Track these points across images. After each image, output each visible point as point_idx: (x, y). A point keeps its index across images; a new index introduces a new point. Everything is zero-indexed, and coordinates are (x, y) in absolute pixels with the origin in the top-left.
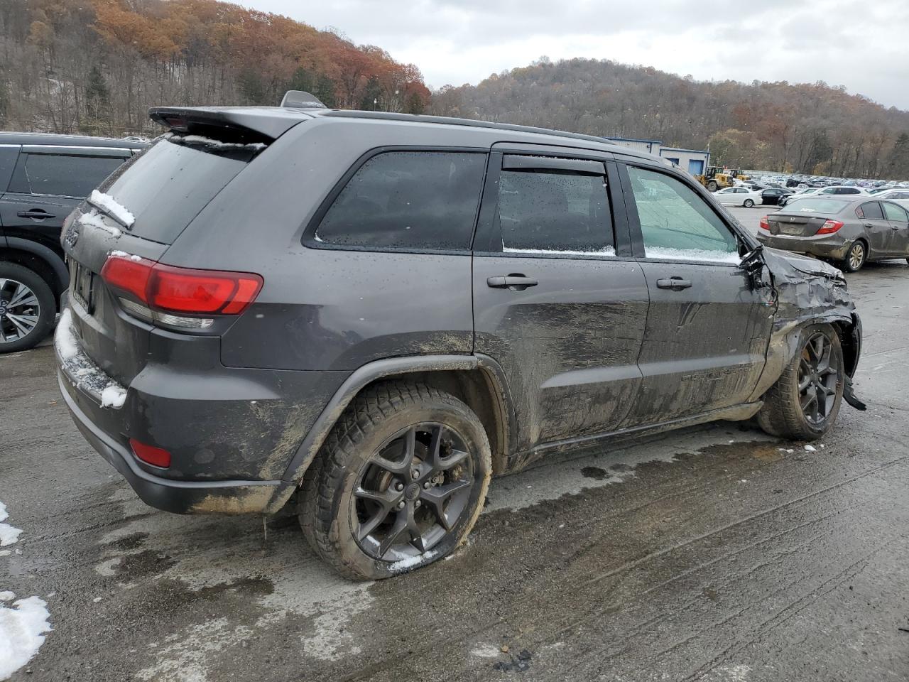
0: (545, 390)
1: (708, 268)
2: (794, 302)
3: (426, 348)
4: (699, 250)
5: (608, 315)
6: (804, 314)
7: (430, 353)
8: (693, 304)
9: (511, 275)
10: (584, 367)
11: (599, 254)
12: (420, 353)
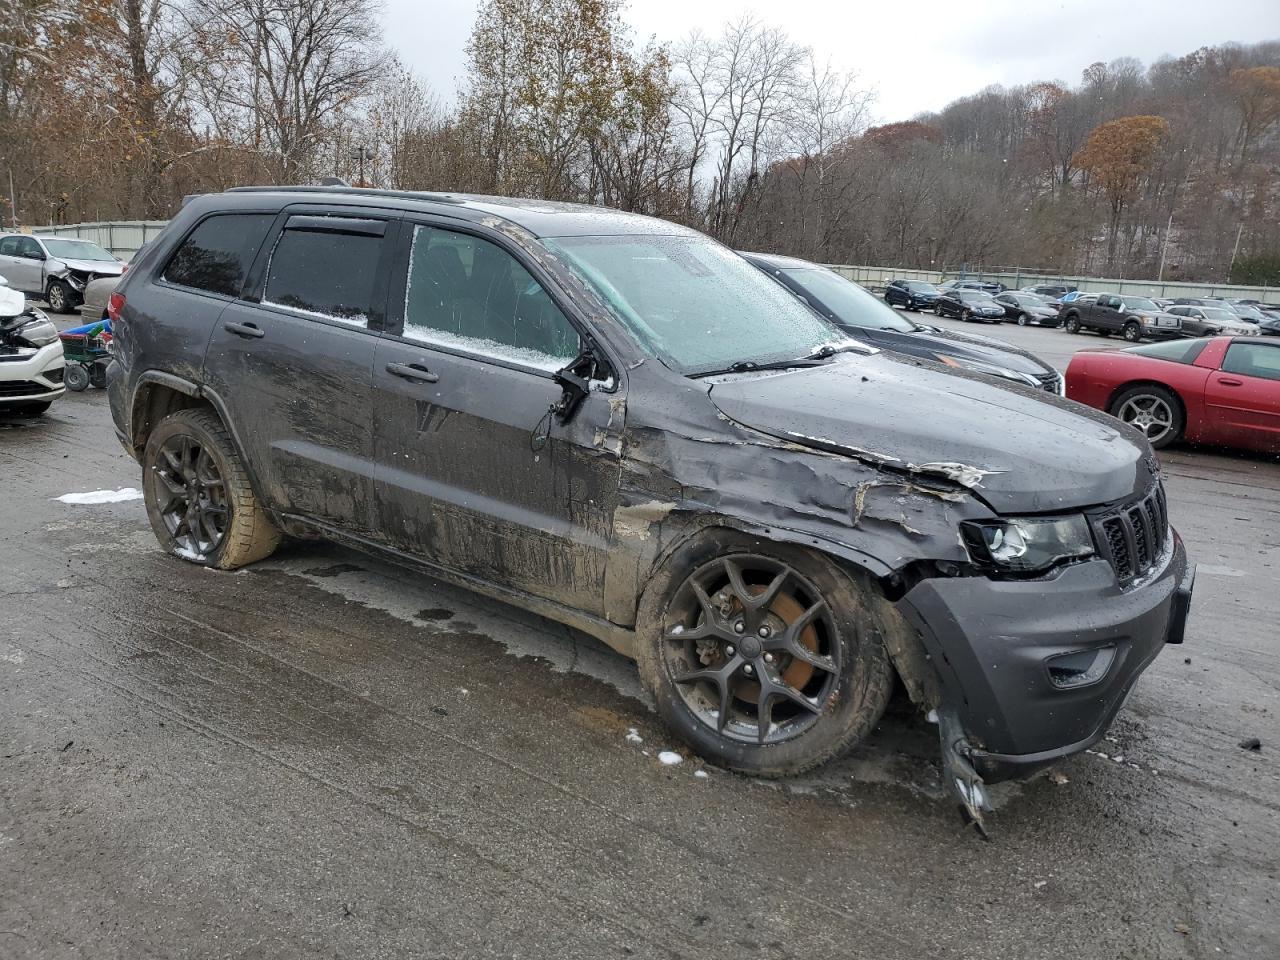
0: (274, 448)
1: (483, 367)
2: (667, 468)
3: (175, 370)
4: (493, 342)
5: (328, 388)
6: (694, 498)
7: (176, 375)
8: (434, 407)
9: (246, 324)
10: (316, 442)
11: (349, 322)
12: (171, 373)
